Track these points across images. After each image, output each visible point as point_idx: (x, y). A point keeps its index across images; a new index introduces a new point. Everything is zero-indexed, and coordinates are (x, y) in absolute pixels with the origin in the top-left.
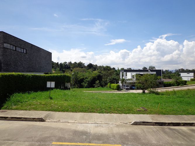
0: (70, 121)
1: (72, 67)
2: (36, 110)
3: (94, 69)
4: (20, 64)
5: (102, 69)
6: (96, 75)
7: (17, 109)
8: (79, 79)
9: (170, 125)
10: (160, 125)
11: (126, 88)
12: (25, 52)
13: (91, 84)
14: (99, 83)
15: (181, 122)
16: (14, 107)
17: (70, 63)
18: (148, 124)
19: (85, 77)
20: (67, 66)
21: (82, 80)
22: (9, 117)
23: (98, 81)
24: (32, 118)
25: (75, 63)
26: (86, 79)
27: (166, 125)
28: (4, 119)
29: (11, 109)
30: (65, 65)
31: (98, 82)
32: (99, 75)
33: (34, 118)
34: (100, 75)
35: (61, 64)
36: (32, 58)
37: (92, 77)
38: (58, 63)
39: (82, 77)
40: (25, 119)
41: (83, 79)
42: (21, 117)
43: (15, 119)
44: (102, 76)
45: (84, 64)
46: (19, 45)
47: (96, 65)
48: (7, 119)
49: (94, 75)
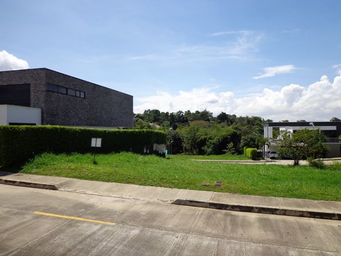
0: (88, 192)
1: (190, 120)
2: (58, 176)
3: (229, 123)
4: (73, 114)
5: (245, 122)
6: (229, 133)
7: (36, 173)
8: (199, 140)
9: (235, 209)
10: (218, 207)
12: (82, 96)
13: (219, 149)
15: (254, 206)
16: (34, 170)
17: (188, 113)
18: (198, 204)
19: (208, 136)
20: (183, 118)
21: (203, 142)
22: (18, 182)
23: (233, 144)
24: (43, 185)
25: (197, 112)
26: (210, 140)
27: (229, 208)
29: (30, 173)
30: (180, 117)
31: (231, 145)
32: (234, 132)
34: (236, 133)
35: (172, 114)
36: (96, 105)
37: (222, 136)
38: (167, 113)
39: (203, 137)
40: (34, 186)
41: (205, 139)
42: (30, 182)
46: (73, 87)
47: (234, 116)
49: (225, 133)
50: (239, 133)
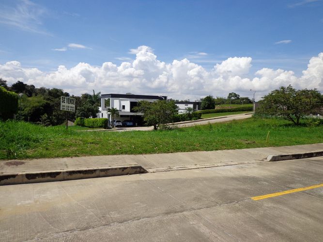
3: (28, 94)
6: (41, 104)
11: (117, 124)
15: (312, 152)
18: (286, 158)
22: (64, 172)
23: (46, 115)
24: (120, 168)
27: (302, 157)
28: (49, 178)
31: (45, 117)
32: (47, 103)
33: (125, 168)
34: (49, 104)
37: (33, 107)
40: (103, 173)
43: (78, 175)
44: (53, 105)
45: (5, 81)
47: (33, 86)
48: (58, 177)
49: (36, 104)
50: (52, 104)
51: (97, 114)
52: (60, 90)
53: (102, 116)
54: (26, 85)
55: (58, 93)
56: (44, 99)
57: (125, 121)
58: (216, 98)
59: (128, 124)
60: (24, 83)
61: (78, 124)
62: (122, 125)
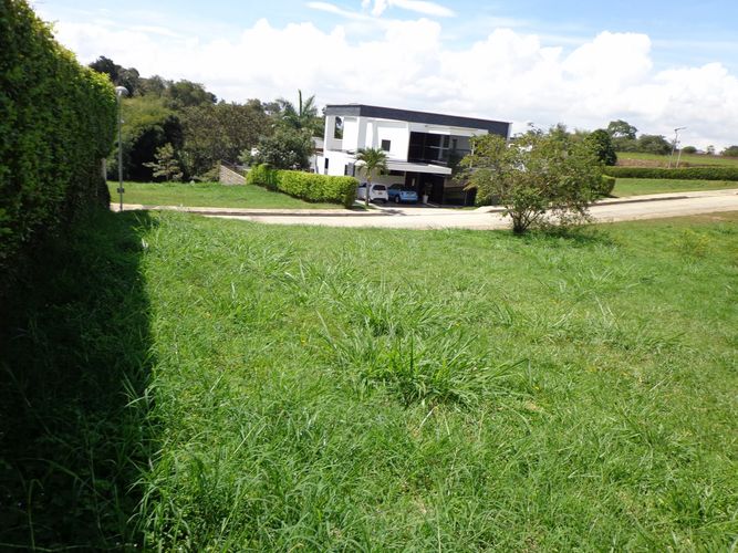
13: (136, 162)
14: (175, 156)
23: (171, 149)
31: (167, 151)
34: (177, 120)
37: (139, 125)
44: (186, 123)
49: (146, 118)
50: (185, 120)
51: (311, 159)
52: (198, 86)
53: (326, 167)
54: (119, 67)
55: (192, 93)
56: (165, 106)
57: (395, 187)
58: (573, 132)
59: (405, 196)
60: (115, 63)
61: (256, 183)
62: (387, 197)
